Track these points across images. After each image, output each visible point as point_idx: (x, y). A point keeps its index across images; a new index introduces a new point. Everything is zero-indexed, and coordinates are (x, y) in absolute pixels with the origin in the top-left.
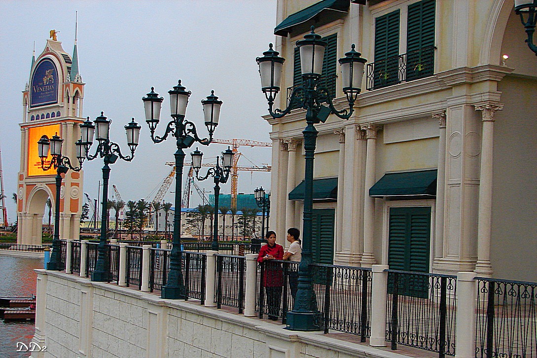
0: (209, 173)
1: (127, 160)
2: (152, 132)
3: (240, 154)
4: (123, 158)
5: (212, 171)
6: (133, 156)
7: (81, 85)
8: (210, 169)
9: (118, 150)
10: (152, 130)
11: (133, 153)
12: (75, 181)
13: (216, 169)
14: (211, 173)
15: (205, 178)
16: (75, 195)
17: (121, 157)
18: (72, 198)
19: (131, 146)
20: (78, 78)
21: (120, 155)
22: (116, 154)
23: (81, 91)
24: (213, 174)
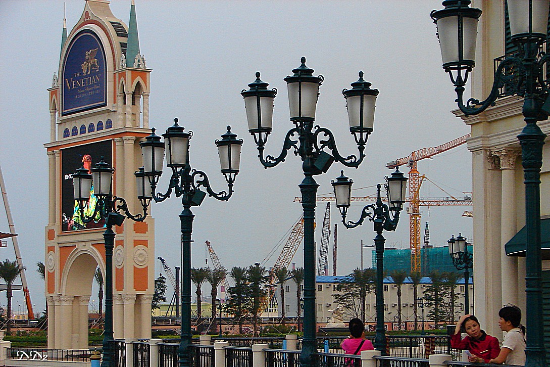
0: (364, 214)
1: (222, 199)
2: (261, 149)
3: (423, 177)
4: (215, 195)
5: (370, 210)
6: (231, 192)
7: (144, 73)
8: (367, 207)
9: (205, 183)
10: (261, 145)
11: (230, 186)
12: (141, 237)
13: (376, 207)
14: (368, 214)
15: (357, 224)
16: (142, 262)
17: (211, 193)
18: (136, 266)
19: (228, 175)
20: (139, 61)
21: (209, 190)
22: (203, 189)
23: (146, 83)
24: (372, 215)
